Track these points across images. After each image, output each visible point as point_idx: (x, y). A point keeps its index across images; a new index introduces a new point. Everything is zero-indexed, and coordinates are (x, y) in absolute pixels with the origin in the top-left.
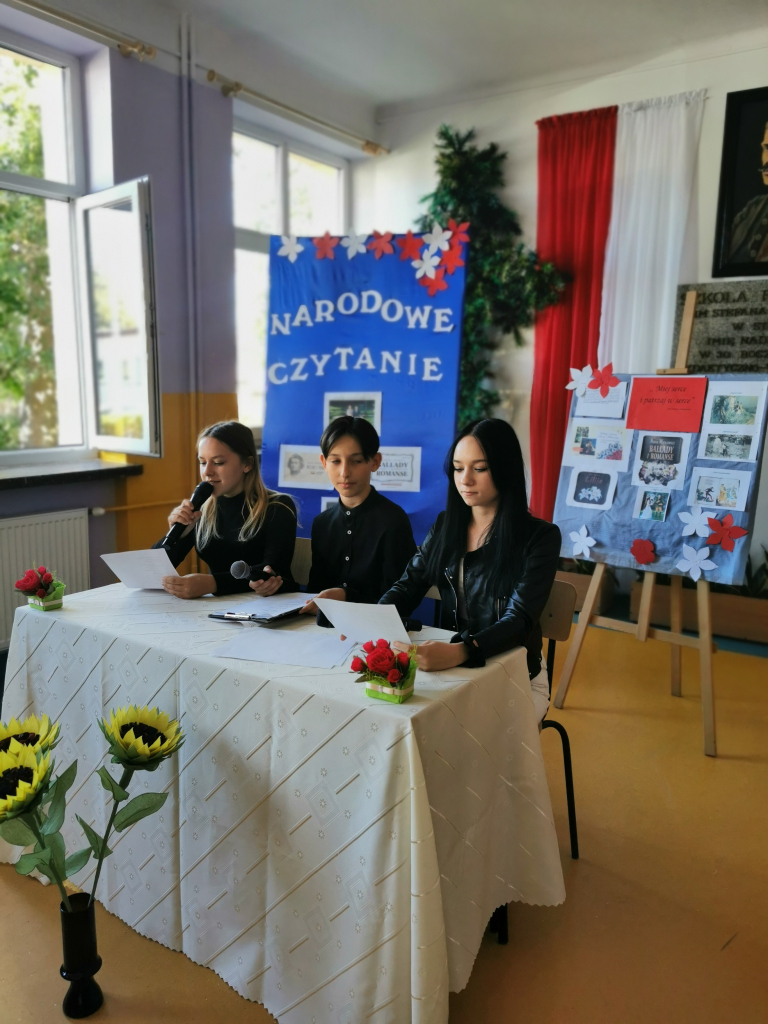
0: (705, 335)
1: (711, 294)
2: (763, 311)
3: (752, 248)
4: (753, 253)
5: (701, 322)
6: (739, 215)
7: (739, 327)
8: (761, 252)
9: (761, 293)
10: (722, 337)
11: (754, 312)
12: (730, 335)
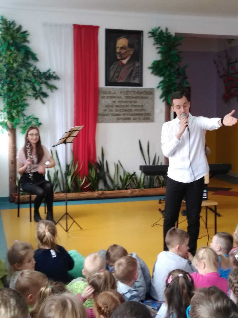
0: (105, 104)
1: (105, 91)
2: (120, 97)
3: (116, 78)
4: (116, 79)
5: (103, 100)
6: (112, 67)
7: (114, 102)
8: (118, 79)
9: (119, 92)
10: (110, 105)
11: (118, 97)
12: (112, 104)
